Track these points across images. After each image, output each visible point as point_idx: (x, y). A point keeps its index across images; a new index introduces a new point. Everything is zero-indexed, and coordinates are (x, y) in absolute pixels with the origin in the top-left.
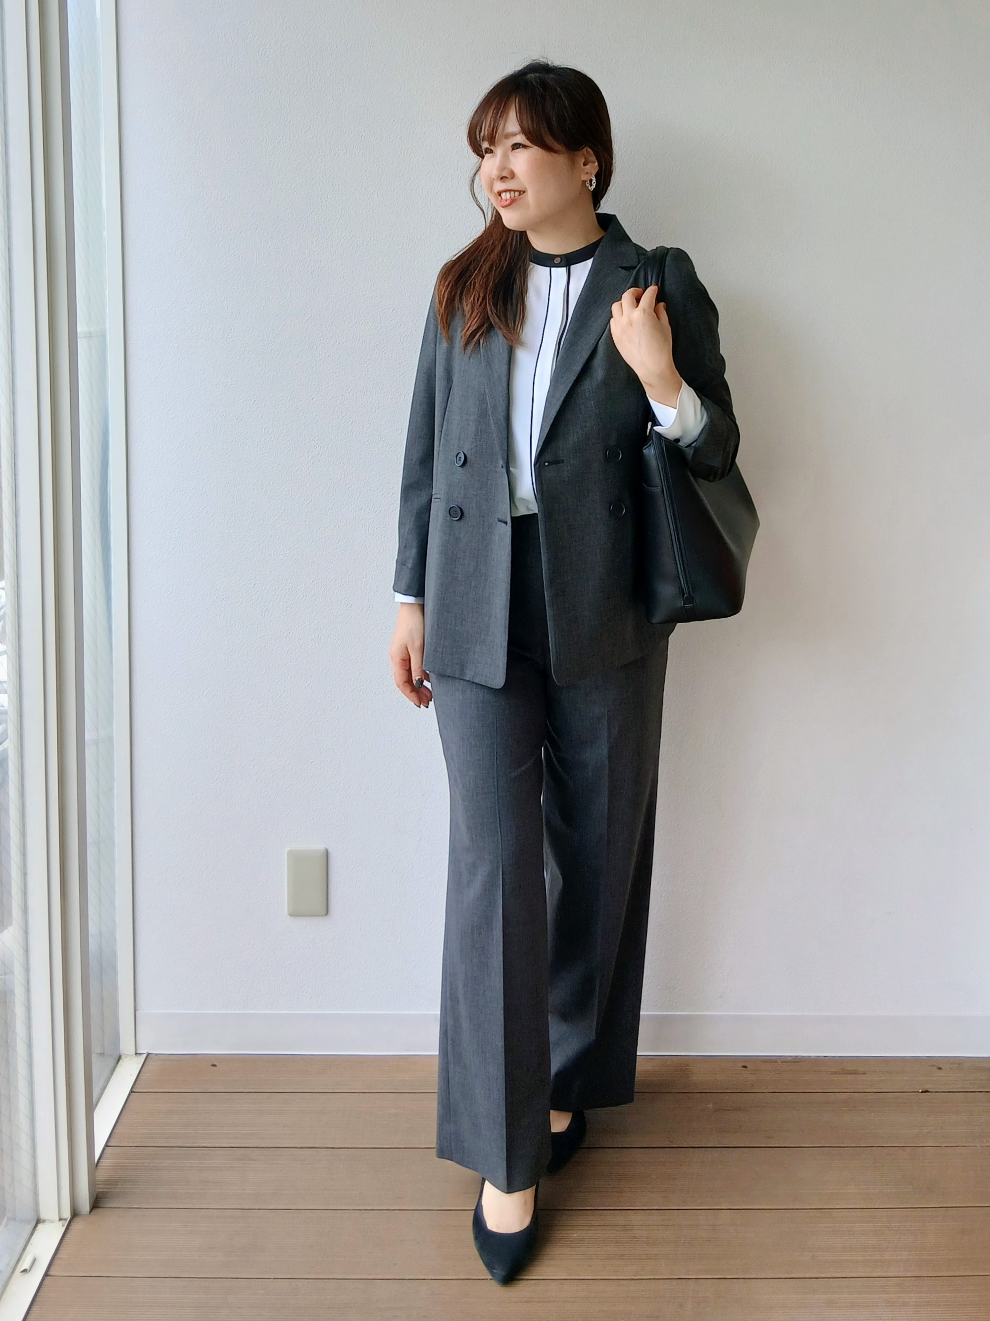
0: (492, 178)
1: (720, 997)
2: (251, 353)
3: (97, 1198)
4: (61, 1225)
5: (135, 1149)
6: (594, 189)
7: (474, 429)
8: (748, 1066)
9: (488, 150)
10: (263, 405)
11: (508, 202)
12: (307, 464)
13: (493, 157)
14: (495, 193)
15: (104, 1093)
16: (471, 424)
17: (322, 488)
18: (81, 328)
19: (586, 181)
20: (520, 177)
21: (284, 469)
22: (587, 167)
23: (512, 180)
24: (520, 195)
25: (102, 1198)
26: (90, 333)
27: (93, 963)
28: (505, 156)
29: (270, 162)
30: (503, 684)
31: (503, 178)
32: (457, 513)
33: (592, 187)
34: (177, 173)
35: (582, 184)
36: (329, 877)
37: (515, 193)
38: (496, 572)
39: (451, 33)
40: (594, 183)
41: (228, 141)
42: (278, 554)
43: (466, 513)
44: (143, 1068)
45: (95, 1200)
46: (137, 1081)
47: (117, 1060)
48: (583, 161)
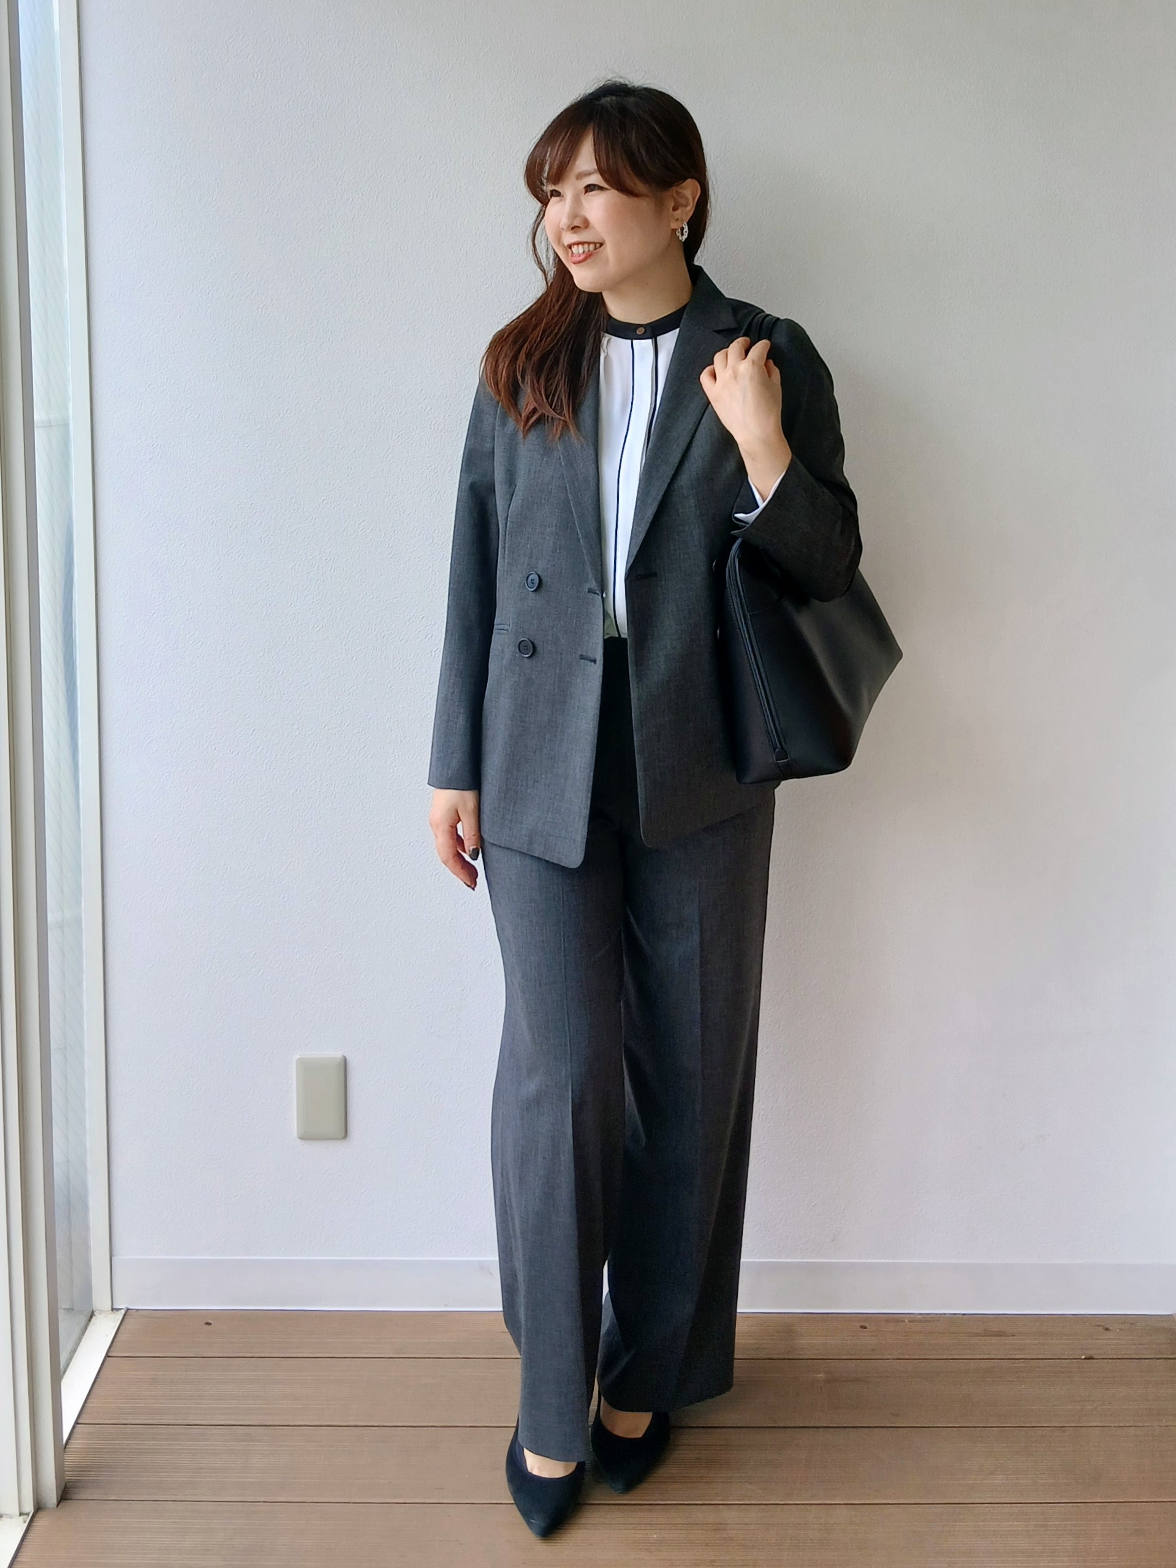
0: (561, 227)
2: (247, 445)
3: (65, 1487)
5: (112, 1428)
6: (686, 239)
7: (551, 544)
8: (868, 1326)
9: (554, 193)
11: (582, 257)
12: (317, 581)
13: (561, 201)
14: (564, 245)
15: (74, 1358)
16: (548, 538)
18: (38, 416)
19: (676, 230)
20: (595, 226)
22: (678, 212)
23: (586, 230)
24: (595, 249)
26: (50, 422)
27: (59, 1198)
28: (577, 201)
29: (269, 210)
30: (580, 863)
31: (574, 229)
32: (529, 649)
33: (684, 237)
34: (155, 224)
35: (672, 234)
36: (348, 1092)
37: (589, 246)
38: (577, 723)
40: (686, 232)
43: (539, 649)
44: (122, 1327)
45: (64, 1490)
46: (114, 1344)
47: (89, 1316)
48: (673, 205)
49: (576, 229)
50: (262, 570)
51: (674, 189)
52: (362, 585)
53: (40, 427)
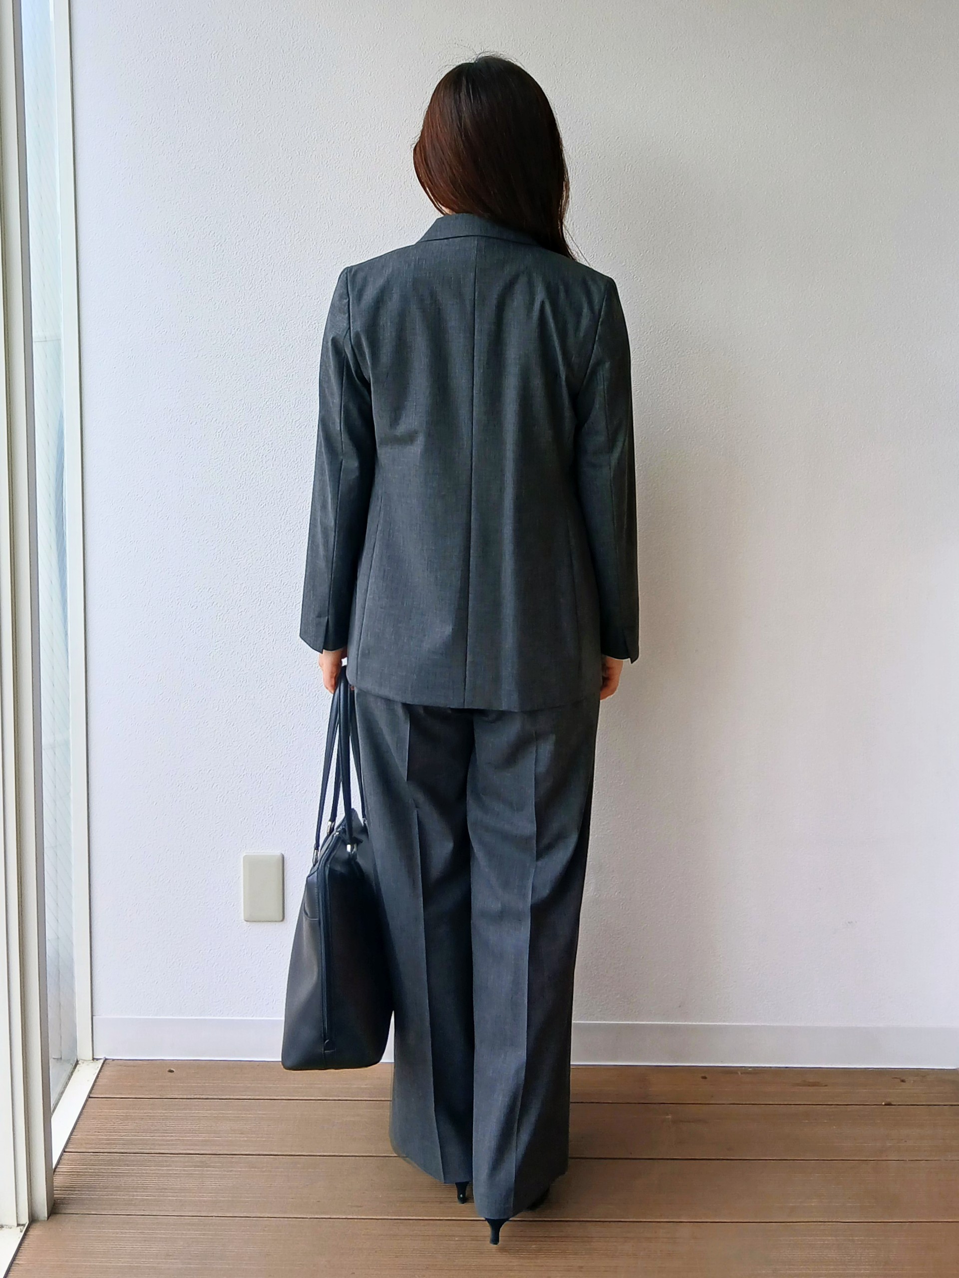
21: (238, 473)
42: (233, 558)
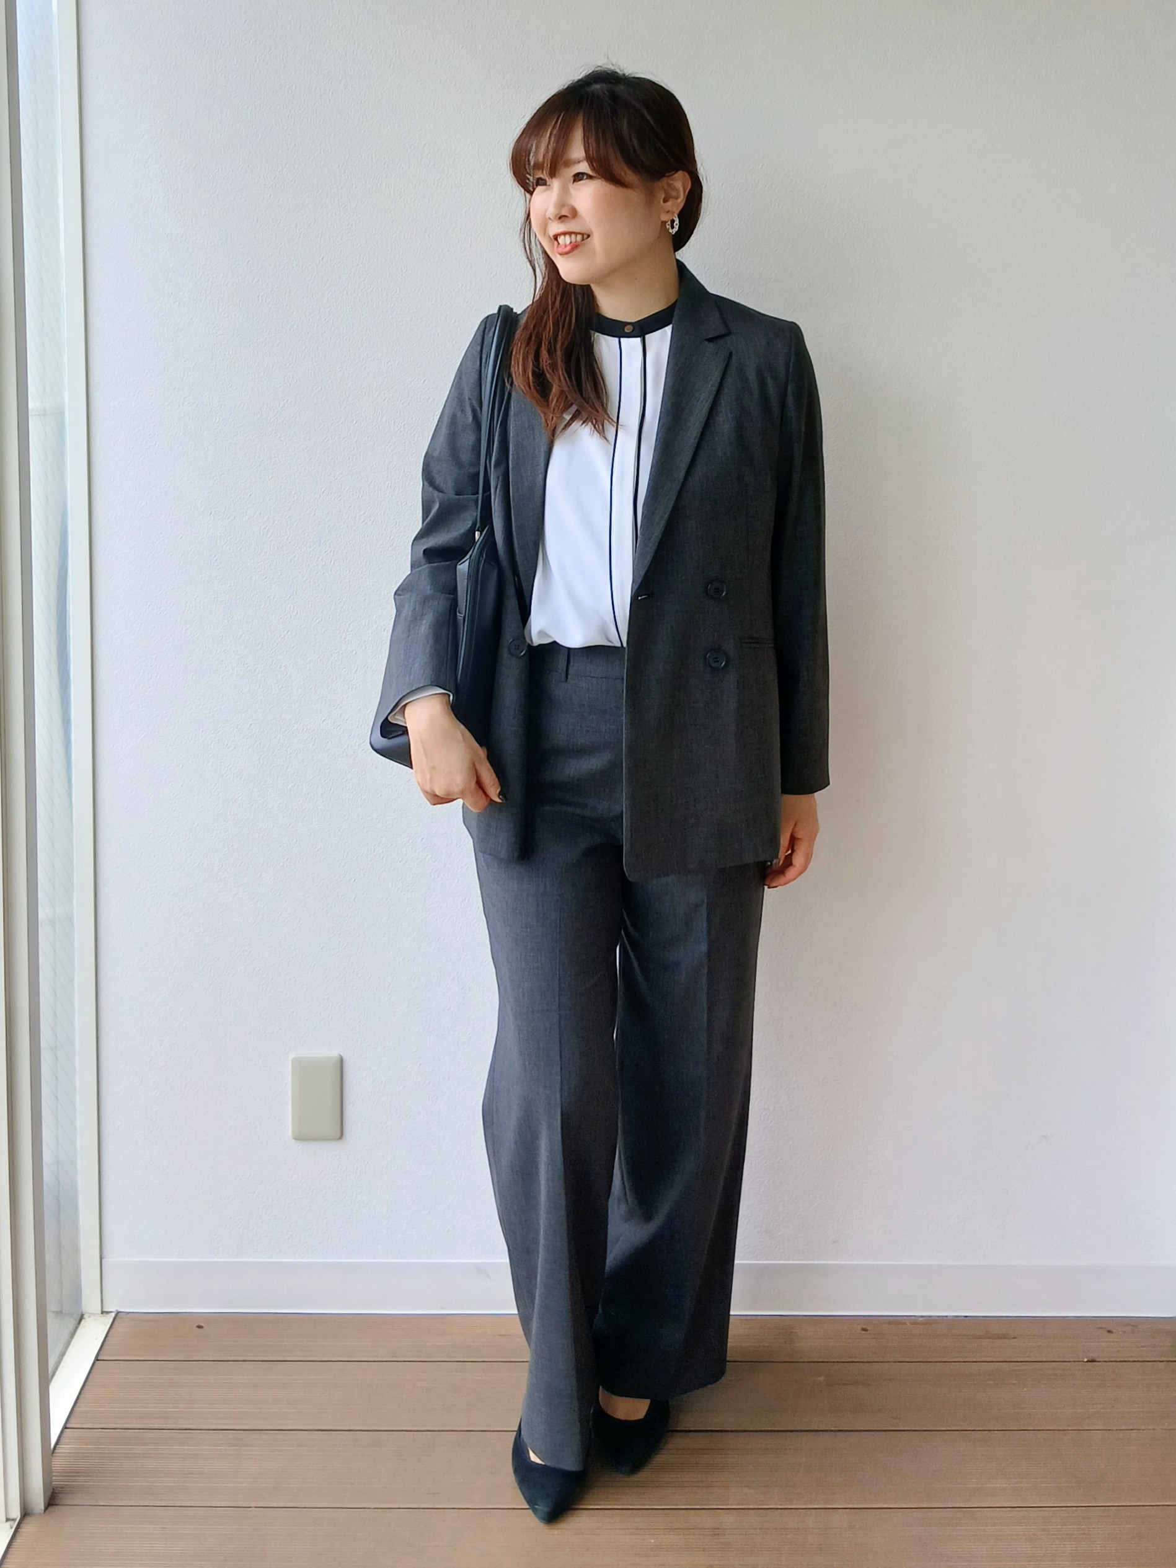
0: (547, 216)
1: (834, 1242)
3: (53, 1493)
4: (9, 1527)
5: (100, 1432)
8: (868, 1328)
9: (540, 181)
10: (262, 501)
11: (568, 248)
12: (316, 574)
13: (545, 190)
14: (549, 235)
15: (62, 1362)
17: (335, 604)
18: (33, 404)
19: (666, 222)
20: (584, 217)
22: (669, 204)
23: (574, 220)
24: (583, 240)
25: (60, 1493)
26: (45, 410)
27: (48, 1200)
28: (565, 191)
31: (561, 218)
33: (674, 229)
34: (154, 210)
35: (662, 225)
36: (344, 1092)
37: (576, 236)
39: (497, 34)
40: (677, 224)
41: (217, 170)
44: (112, 1331)
45: (51, 1496)
46: (104, 1347)
47: (78, 1319)
48: (663, 197)
49: (563, 218)
50: (261, 562)
51: (665, 181)
52: (362, 577)
53: (35, 415)
